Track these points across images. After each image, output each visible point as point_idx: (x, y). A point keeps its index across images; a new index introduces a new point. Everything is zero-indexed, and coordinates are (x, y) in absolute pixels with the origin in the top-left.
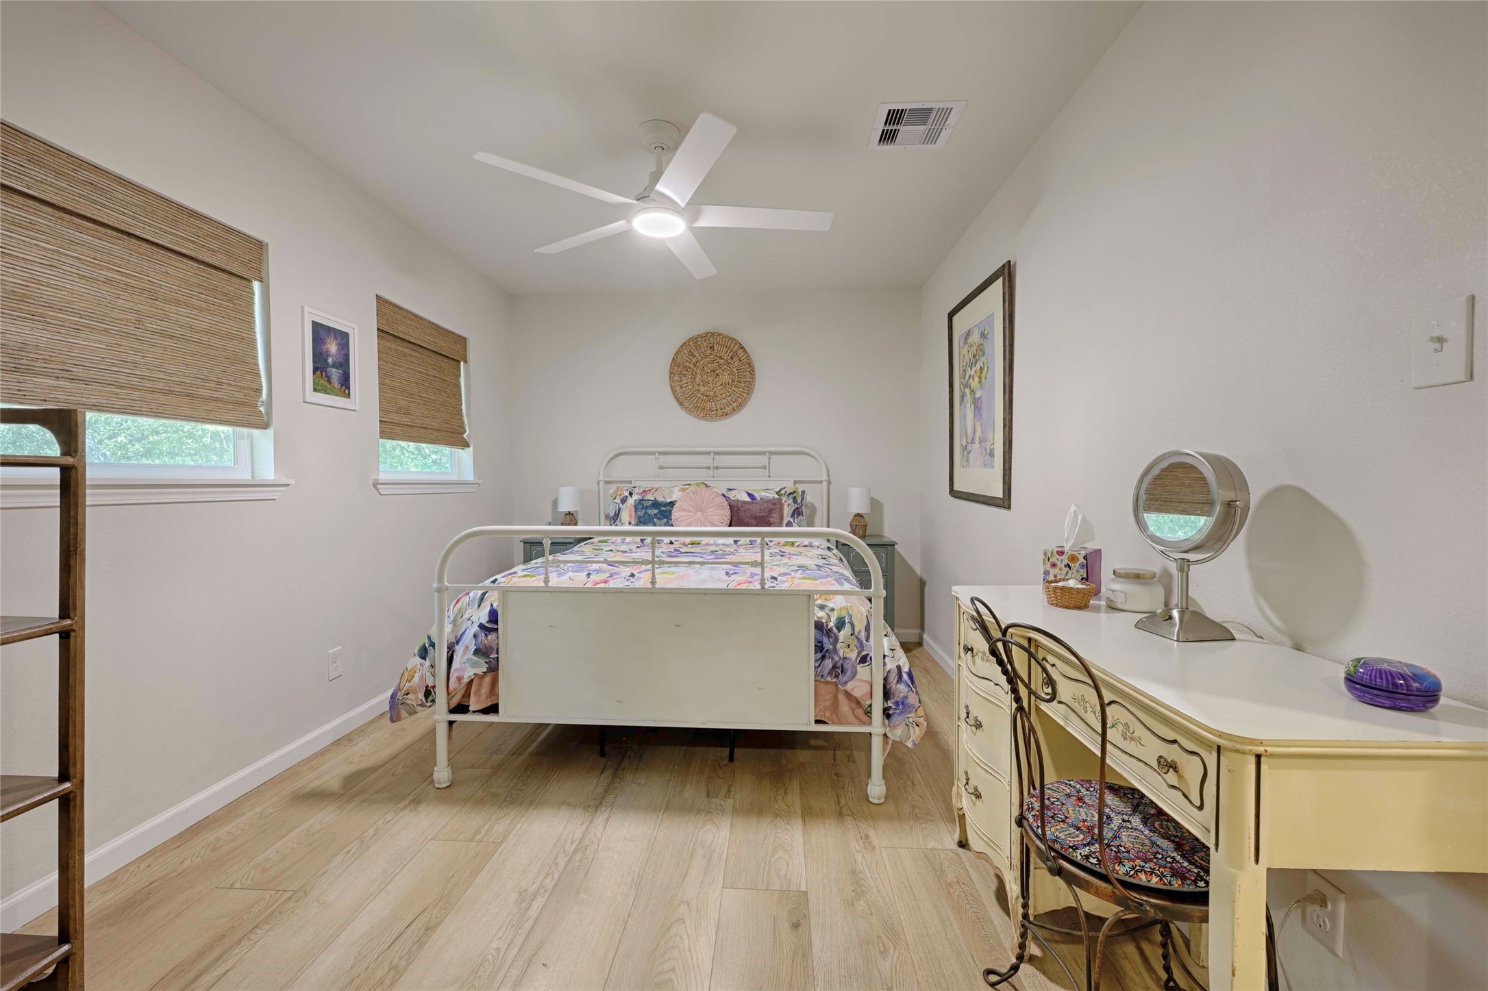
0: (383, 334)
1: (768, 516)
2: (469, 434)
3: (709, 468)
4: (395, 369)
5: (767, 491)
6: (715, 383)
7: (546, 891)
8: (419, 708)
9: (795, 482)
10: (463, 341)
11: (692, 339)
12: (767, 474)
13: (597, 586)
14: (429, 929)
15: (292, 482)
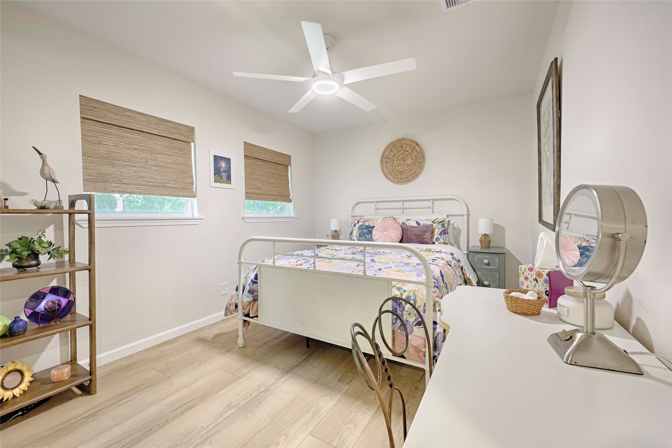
0: (246, 157)
1: (423, 235)
2: (292, 196)
3: (400, 209)
4: (254, 171)
5: (427, 221)
6: (404, 165)
7: (238, 407)
8: (234, 312)
9: (448, 216)
10: (289, 157)
11: (391, 143)
12: (431, 211)
13: (298, 267)
14: (190, 408)
15: (204, 218)
